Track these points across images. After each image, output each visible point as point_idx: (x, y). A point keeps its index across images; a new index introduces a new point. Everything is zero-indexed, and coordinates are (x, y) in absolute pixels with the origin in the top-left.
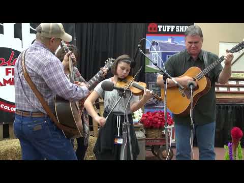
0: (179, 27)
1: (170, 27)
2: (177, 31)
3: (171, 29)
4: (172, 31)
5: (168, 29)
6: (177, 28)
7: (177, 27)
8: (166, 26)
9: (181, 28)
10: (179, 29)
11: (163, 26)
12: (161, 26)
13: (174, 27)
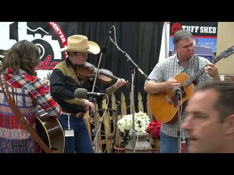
0: (203, 27)
1: (194, 27)
2: (201, 32)
3: (195, 29)
4: (196, 32)
5: (192, 29)
6: (201, 29)
7: (201, 27)
8: (190, 27)
9: (205, 30)
10: (203, 30)
11: (187, 27)
12: (185, 27)
13: (198, 27)
